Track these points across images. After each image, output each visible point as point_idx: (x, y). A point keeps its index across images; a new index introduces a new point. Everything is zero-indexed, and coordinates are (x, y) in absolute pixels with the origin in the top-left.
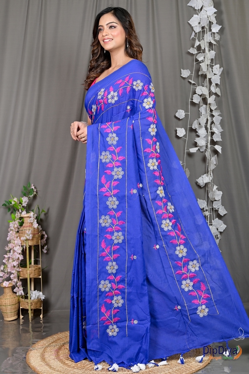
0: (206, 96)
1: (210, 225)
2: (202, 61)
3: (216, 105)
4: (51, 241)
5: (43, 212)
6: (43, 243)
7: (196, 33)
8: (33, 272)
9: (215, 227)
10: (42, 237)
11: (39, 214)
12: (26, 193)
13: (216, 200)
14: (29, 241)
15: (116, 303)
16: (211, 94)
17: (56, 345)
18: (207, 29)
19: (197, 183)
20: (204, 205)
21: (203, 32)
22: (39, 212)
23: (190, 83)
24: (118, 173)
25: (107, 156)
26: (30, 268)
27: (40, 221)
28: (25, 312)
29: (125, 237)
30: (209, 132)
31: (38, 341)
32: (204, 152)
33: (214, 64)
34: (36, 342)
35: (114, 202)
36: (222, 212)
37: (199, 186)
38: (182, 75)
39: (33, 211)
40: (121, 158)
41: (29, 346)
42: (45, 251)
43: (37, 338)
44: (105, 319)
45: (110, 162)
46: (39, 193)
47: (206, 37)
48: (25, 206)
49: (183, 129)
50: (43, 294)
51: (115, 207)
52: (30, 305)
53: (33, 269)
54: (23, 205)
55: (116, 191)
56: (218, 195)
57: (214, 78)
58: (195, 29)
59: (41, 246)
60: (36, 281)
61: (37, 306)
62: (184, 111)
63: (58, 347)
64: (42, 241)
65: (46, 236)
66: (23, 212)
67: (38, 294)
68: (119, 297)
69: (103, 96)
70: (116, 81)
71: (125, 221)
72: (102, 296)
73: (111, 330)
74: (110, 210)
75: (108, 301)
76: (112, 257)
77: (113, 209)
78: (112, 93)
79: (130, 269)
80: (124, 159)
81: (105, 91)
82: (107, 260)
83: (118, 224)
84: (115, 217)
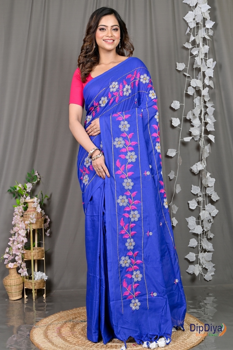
0: (200, 89)
1: (203, 210)
2: (196, 55)
3: (210, 97)
4: (53, 225)
5: (46, 198)
6: (46, 227)
7: (191, 29)
8: (37, 254)
9: (208, 211)
10: (45, 221)
11: (42, 199)
12: (30, 178)
13: (209, 187)
14: (33, 225)
15: (136, 277)
16: (204, 86)
17: (59, 324)
18: (201, 24)
19: (191, 170)
20: (197, 191)
21: (198, 28)
22: (42, 197)
23: (185, 76)
24: (132, 157)
25: (121, 141)
26: (33, 250)
27: (43, 206)
28: (29, 292)
29: (141, 215)
30: (203, 122)
31: (41, 320)
32: (198, 141)
33: (207, 58)
34: (39, 321)
35: (130, 183)
36: (215, 197)
37: (193, 174)
38: (177, 68)
39: (36, 196)
40: (134, 143)
41: (33, 324)
42: (48, 235)
43: (40, 317)
44: (128, 294)
45: (124, 147)
46: (42, 179)
47: (200, 32)
48: (29, 191)
49: (178, 119)
50: (46, 275)
51: (130, 188)
52: (33, 285)
53: (37, 251)
54: (27, 191)
55: (131, 173)
56: (211, 182)
57: (208, 71)
58: (190, 25)
59: (44, 229)
60: (40, 263)
61: (40, 287)
62: (179, 102)
63: (60, 325)
64: (45, 224)
65: (49, 220)
66: (27, 198)
67: (41, 275)
68: (138, 272)
69: (118, 88)
70: (126, 75)
71: (141, 200)
72: (123, 272)
73: (134, 304)
74: (127, 190)
75: (129, 276)
76: (130, 234)
77: (129, 190)
78: (126, 86)
79: (146, 245)
80: (137, 144)
81: (119, 84)
82: (126, 237)
83: (134, 204)
84: (131, 197)
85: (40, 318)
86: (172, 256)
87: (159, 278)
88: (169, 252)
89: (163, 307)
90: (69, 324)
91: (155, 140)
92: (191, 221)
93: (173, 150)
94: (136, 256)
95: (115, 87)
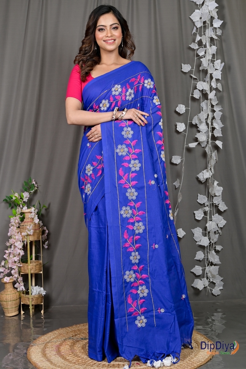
0: (207, 92)
1: (209, 220)
2: (203, 56)
3: (218, 101)
4: (52, 236)
5: (44, 207)
6: (44, 238)
7: (197, 28)
8: (34, 267)
9: (215, 222)
10: (43, 232)
11: (40, 209)
12: (27, 187)
13: (216, 196)
14: (30, 237)
15: (141, 292)
16: (211, 89)
17: (57, 341)
18: (208, 24)
19: (197, 178)
20: (204, 200)
21: (205, 27)
22: (40, 207)
23: (191, 77)
24: (135, 165)
25: (124, 149)
26: (31, 263)
27: (41, 217)
28: (26, 307)
29: (146, 227)
30: (210, 127)
31: (39, 337)
32: (205, 148)
33: (215, 60)
34: (37, 338)
35: (133, 193)
36: (223, 207)
37: (200, 182)
38: (182, 70)
39: (34, 206)
40: (138, 151)
41: (30, 342)
42: (46, 247)
43: (38, 334)
44: (133, 311)
45: (127, 155)
46: (40, 188)
47: (207, 32)
48: (26, 201)
49: (183, 123)
50: (44, 290)
51: (134, 198)
52: (31, 300)
53: (34, 264)
54: (24, 200)
55: (134, 183)
56: (218, 191)
57: (216, 73)
58: (196, 24)
59: (42, 241)
60: (37, 277)
61: (38, 302)
62: (184, 106)
63: (59, 342)
64: (43, 236)
65: (47, 231)
66: (24, 208)
67: (39, 290)
68: (144, 287)
69: (121, 92)
70: (130, 79)
71: (145, 211)
72: (128, 287)
73: (139, 321)
74: (130, 201)
75: (134, 291)
76: (134, 247)
77: (133, 200)
78: (130, 90)
79: (152, 258)
80: (141, 152)
81: (122, 87)
82: (130, 250)
83: (138, 215)
84: (135, 208)
85: (38, 336)
86: (179, 271)
87: (166, 294)
88: (176, 266)
89: (171, 324)
90: (69, 342)
91: (160, 148)
92: (198, 232)
93: (178, 157)
94: (141, 270)
95: (117, 91)
